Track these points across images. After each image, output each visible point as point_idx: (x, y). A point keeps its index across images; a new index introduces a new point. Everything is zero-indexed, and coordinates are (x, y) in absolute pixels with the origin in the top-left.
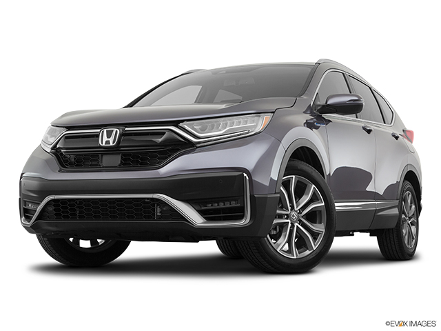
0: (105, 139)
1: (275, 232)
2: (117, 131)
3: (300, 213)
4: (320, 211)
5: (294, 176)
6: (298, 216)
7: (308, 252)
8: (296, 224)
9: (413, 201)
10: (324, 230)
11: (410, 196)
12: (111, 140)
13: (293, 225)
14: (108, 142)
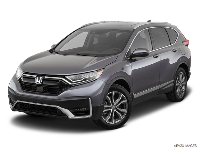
0: (37, 81)
1: (106, 114)
2: (41, 78)
3: (116, 105)
4: (125, 104)
5: (113, 92)
6: (115, 107)
7: (119, 121)
8: (114, 110)
9: (184, 75)
10: (126, 111)
11: (182, 74)
12: (39, 82)
13: (113, 111)
14: (38, 82)
